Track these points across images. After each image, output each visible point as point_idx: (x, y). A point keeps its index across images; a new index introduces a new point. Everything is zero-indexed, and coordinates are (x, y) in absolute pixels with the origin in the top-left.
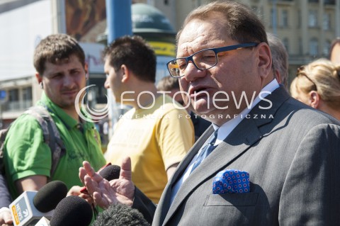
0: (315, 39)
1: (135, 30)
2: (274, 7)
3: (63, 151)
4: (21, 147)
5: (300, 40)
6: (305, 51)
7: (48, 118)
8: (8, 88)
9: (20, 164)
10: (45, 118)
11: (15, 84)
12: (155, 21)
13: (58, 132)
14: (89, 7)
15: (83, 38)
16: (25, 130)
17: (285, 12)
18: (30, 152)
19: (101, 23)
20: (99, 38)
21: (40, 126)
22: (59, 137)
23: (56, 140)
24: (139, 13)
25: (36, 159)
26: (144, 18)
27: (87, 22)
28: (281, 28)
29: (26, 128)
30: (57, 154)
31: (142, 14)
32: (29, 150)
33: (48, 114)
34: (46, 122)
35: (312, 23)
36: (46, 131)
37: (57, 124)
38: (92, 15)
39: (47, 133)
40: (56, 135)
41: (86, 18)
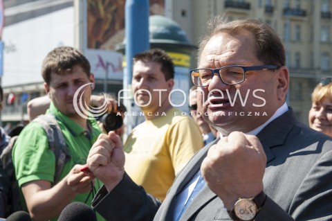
0: (326, 54)
1: (152, 41)
2: (288, 22)
3: (68, 158)
4: (27, 153)
5: (312, 54)
6: (316, 65)
7: (55, 126)
8: (31, 91)
9: (25, 169)
10: (52, 126)
11: (37, 88)
12: (172, 32)
13: (64, 139)
14: (110, 16)
15: (103, 46)
16: (32, 137)
17: (298, 27)
18: (35, 157)
19: (121, 32)
20: (118, 47)
21: (45, 133)
22: (64, 144)
23: (61, 146)
24: (156, 24)
25: (40, 164)
26: (161, 30)
27: (108, 31)
28: (294, 42)
29: (33, 135)
30: (61, 161)
31: (159, 25)
32: (34, 155)
33: (55, 122)
34: (52, 130)
35: (324, 38)
36: (51, 138)
37: (63, 131)
38: (113, 23)
39: (53, 140)
40: (61, 142)
41: (106, 26)
